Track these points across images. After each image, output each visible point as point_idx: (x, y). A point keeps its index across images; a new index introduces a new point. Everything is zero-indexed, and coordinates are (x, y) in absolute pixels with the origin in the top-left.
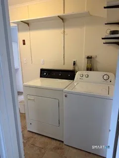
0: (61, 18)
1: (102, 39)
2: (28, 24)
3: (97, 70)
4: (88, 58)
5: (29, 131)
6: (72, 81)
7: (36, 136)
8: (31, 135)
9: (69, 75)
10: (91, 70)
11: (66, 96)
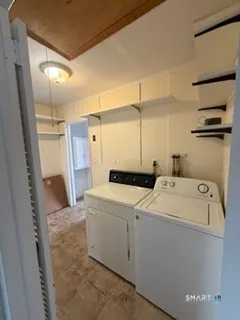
0: (137, 108)
1: (193, 132)
2: (99, 117)
3: (188, 176)
4: (174, 157)
5: (90, 257)
6: (150, 190)
7: (98, 267)
8: (92, 263)
9: (146, 180)
10: (179, 176)
11: (137, 218)
